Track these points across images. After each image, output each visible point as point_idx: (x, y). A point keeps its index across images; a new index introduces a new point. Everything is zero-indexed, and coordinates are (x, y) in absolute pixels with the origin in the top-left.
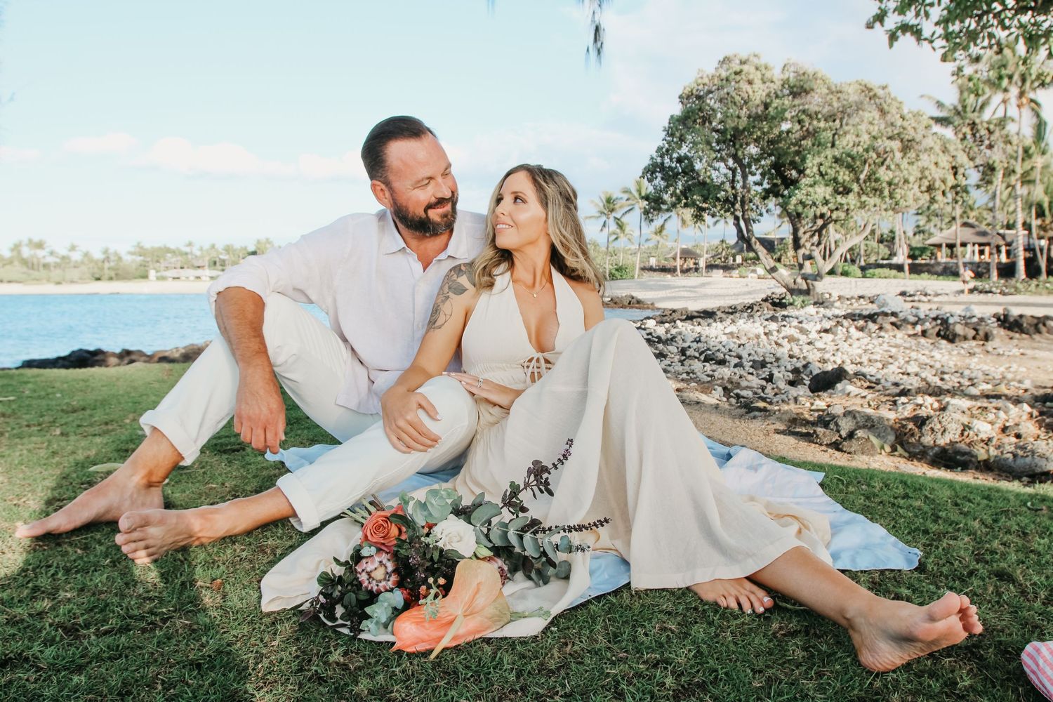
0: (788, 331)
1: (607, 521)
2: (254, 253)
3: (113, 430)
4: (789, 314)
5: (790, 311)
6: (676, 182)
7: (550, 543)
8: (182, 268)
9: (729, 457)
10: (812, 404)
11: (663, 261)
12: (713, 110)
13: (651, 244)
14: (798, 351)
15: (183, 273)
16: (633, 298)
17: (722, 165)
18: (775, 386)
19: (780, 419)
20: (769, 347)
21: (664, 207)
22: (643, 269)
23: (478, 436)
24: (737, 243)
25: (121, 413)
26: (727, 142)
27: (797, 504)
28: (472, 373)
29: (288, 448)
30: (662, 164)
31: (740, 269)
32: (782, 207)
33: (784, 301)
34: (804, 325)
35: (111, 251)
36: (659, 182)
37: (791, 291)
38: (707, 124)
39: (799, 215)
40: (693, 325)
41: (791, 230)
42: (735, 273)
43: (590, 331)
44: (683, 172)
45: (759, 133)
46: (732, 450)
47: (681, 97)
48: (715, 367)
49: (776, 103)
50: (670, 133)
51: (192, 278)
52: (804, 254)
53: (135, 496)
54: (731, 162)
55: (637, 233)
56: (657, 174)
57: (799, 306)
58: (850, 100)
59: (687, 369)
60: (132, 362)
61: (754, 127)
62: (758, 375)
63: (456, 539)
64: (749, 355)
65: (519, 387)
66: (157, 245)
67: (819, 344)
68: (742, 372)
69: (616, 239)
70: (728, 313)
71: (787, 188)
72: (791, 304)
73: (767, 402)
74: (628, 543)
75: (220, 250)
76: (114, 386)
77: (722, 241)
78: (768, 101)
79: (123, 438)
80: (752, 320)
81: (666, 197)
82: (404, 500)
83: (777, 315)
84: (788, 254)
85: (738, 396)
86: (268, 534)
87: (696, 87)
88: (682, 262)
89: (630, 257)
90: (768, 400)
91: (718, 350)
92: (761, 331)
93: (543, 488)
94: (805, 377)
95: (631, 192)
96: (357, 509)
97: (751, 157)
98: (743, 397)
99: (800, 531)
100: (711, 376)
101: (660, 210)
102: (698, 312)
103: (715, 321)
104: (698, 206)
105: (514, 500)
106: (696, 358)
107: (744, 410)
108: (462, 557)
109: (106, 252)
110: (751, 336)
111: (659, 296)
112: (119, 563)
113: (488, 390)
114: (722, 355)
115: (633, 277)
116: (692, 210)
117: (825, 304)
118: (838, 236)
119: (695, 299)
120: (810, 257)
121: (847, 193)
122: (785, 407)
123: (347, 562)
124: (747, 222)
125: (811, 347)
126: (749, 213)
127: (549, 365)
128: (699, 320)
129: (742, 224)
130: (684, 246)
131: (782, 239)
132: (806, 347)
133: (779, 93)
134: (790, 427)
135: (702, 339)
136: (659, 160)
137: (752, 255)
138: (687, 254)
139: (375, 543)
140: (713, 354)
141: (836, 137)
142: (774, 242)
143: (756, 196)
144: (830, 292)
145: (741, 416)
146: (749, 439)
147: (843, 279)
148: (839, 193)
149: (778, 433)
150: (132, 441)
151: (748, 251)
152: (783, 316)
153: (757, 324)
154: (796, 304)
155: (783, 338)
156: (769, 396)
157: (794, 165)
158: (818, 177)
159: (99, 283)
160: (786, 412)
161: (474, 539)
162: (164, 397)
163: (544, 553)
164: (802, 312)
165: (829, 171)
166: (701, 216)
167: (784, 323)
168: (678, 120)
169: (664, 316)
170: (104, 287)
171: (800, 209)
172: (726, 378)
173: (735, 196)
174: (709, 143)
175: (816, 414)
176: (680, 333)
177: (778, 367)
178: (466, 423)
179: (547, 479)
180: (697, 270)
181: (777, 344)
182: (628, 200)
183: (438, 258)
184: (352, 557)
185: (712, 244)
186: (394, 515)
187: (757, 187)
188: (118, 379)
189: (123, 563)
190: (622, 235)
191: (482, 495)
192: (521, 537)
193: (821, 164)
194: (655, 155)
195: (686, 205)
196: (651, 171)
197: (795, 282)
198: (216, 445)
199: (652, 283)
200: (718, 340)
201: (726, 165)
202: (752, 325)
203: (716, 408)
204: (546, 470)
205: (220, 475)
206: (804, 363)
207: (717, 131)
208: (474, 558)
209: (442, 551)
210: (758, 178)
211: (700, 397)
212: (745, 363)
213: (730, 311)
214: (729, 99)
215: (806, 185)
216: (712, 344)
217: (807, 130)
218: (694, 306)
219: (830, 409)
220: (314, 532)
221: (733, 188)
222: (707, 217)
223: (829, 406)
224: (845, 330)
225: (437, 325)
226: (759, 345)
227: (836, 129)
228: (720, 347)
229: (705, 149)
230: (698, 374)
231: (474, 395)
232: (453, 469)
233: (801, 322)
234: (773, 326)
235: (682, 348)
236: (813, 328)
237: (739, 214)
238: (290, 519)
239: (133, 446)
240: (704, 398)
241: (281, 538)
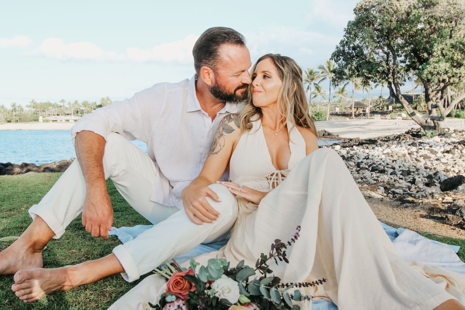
0: (424, 152)
1: (324, 280)
2: (100, 106)
3: (14, 215)
4: (424, 142)
5: (423, 140)
6: (352, 62)
7: (288, 294)
8: (58, 115)
9: (396, 235)
10: (443, 199)
11: (344, 110)
12: (375, 17)
13: (336, 99)
14: (430, 164)
15: (58, 118)
16: (326, 132)
17: (381, 51)
18: (417, 186)
19: (423, 208)
20: (412, 162)
21: (345, 77)
22: (332, 114)
23: (238, 222)
24: (389, 98)
25: (19, 204)
26: (384, 37)
27: (443, 266)
28: (236, 182)
29: (120, 227)
30: (344, 51)
31: (391, 114)
32: (418, 76)
33: (420, 133)
34: (433, 148)
35: (17, 105)
36: (342, 62)
37: (424, 127)
38: (371, 26)
39: (429, 80)
40: (363, 148)
41: (424, 90)
42: (388, 116)
43: (309, 156)
44: (356, 55)
45: (403, 31)
46: (398, 230)
47: (355, 10)
48: (378, 174)
49: (414, 12)
50: (348, 31)
51: (64, 121)
52: (432, 104)
53: (25, 258)
54: (386, 49)
55: (328, 93)
56: (341, 57)
57: (429, 136)
58: (462, 8)
59: (361, 176)
60: (28, 171)
61: (400, 27)
62: (406, 180)
63: (226, 291)
64: (400, 167)
65: (265, 191)
66: (43, 101)
67: (444, 160)
68: (396, 178)
69: (315, 96)
70: (384, 141)
71: (421, 64)
72: (424, 135)
73: (412, 197)
74: (336, 293)
75: (80, 104)
76: (16, 186)
77: (380, 97)
78: (409, 11)
79: (20, 219)
80: (400, 145)
81: (346, 71)
82: (193, 265)
83: (416, 142)
84: (422, 104)
85: (394, 193)
86: (107, 283)
87: (365, 4)
88: (355, 110)
89: (324, 107)
90: (413, 195)
91: (380, 164)
92: (406, 152)
93: (282, 258)
94: (435, 181)
95: (324, 68)
96: (163, 268)
97: (398, 45)
98: (397, 194)
99: (448, 286)
100: (376, 180)
101: (342, 79)
102: (365, 140)
103: (377, 145)
104: (365, 76)
105: (263, 265)
106: (366, 169)
107: (399, 203)
108: (231, 304)
109: (14, 105)
110: (400, 155)
111: (342, 131)
112: (14, 302)
113: (245, 193)
114: (382, 167)
115: (325, 119)
116: (362, 78)
117: (446, 135)
118: (453, 93)
119: (364, 132)
120: (436, 106)
121: (460, 67)
122: (426, 201)
123: (157, 306)
124: (396, 85)
125: (438, 162)
126: (398, 80)
127: (283, 178)
128: (367, 145)
129: (393, 86)
130: (357, 101)
131: (417, 95)
132: (435, 162)
133: (416, 6)
134: (430, 213)
135: (370, 157)
136: (342, 48)
137: (399, 105)
138: (358, 105)
139: (176, 293)
140: (377, 166)
141: (453, 32)
142: (412, 97)
143: (401, 69)
144: (449, 127)
145: (398, 206)
146: (404, 221)
147: (457, 119)
148: (455, 67)
149: (422, 217)
150: (25, 221)
151: (396, 103)
152: (420, 142)
153: (404, 148)
154: (427, 135)
155: (420, 156)
156: (413, 193)
157: (426, 50)
158: (441, 57)
159: (9, 124)
160: (426, 204)
161: (238, 291)
162: (45, 194)
163: (283, 300)
164: (431, 140)
165: (448, 53)
166: (368, 82)
167: (421, 147)
168: (353, 24)
169: (344, 143)
170: (13, 126)
171: (430, 77)
172: (386, 181)
173: (389, 70)
174: (372, 37)
175: (446, 205)
176: (356, 154)
177: (418, 174)
178: (231, 213)
179: (284, 252)
180: (364, 115)
181: (416, 160)
182: (322, 73)
183: (219, 112)
184: (160, 302)
185: (374, 99)
186: (187, 275)
187: (402, 63)
188: (18, 183)
189: (16, 303)
190: (319, 94)
191: (243, 261)
192: (268, 290)
193: (443, 49)
194: (339, 45)
195: (358, 76)
196: (336, 55)
197: (426, 121)
198: (76, 224)
199: (338, 123)
200: (379, 158)
201: (383, 51)
202: (400, 148)
203: (382, 201)
204: (283, 245)
205: (78, 244)
206: (435, 172)
207: (377, 30)
208: (238, 304)
209: (218, 298)
210: (403, 58)
211: (371, 194)
212: (397, 172)
213: (386, 139)
214: (385, 10)
215: (434, 62)
216: (376, 160)
217: (434, 28)
218: (363, 137)
219: (455, 202)
220: (136, 283)
221: (387, 64)
222: (370, 82)
223: (454, 200)
224: (459, 151)
225: (215, 151)
226: (405, 161)
227: (453, 27)
228: (381, 162)
229: (370, 41)
230: (369, 179)
231: (235, 195)
232: (222, 241)
233: (431, 147)
234: (414, 149)
235: (358, 163)
236: (439, 150)
237: (391, 80)
238: (121, 274)
239: (26, 225)
240: (373, 194)
241: (115, 286)
